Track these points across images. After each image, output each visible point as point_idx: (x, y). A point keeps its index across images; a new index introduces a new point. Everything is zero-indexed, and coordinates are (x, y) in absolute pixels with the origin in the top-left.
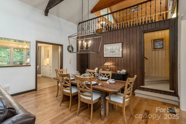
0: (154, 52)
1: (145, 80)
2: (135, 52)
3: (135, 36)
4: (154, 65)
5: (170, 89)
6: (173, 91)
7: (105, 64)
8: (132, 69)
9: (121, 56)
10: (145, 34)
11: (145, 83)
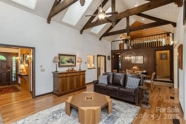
0: (161, 61)
1: (157, 76)
2: (151, 61)
3: (151, 52)
4: (161, 68)
5: (170, 80)
6: (172, 81)
7: (134, 67)
8: (149, 70)
9: (143, 63)
10: (156, 52)
11: (157, 78)
